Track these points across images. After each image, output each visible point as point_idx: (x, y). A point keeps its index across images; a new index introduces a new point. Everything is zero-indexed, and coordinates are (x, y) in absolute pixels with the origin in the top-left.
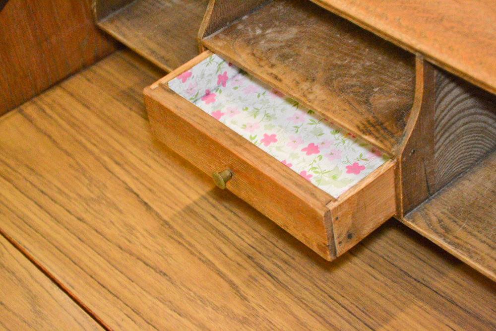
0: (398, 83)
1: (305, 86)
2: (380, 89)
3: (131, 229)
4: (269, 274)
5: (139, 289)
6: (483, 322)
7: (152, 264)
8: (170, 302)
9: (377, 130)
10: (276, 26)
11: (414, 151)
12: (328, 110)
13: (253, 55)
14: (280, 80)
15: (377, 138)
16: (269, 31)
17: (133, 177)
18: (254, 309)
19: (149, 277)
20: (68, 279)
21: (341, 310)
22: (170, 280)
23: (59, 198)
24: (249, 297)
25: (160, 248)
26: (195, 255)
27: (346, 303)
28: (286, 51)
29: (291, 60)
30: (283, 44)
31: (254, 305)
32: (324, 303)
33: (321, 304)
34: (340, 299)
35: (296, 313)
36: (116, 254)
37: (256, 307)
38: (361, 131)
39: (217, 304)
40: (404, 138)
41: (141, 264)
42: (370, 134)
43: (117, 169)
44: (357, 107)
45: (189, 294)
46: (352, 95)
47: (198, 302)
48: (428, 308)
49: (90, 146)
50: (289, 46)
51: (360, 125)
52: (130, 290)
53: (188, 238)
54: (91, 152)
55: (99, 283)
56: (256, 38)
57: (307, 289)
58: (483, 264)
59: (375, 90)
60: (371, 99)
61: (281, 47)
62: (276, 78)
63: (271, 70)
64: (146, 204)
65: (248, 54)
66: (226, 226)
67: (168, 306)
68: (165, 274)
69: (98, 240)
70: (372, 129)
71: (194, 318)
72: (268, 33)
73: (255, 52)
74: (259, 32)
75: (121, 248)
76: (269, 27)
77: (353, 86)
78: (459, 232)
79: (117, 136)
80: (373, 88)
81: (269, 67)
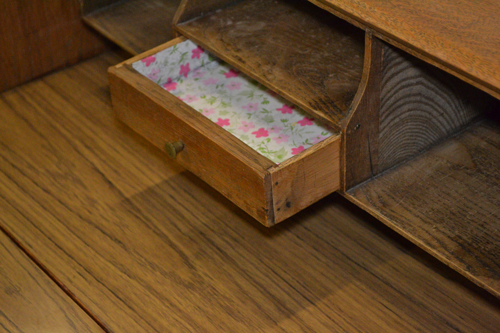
0: (352, 71)
1: (266, 68)
2: (335, 75)
3: (93, 202)
4: (218, 249)
5: (93, 252)
6: (415, 302)
7: (108, 232)
8: (121, 265)
9: (328, 107)
10: (246, 19)
11: (359, 126)
13: (222, 40)
14: (244, 62)
15: (326, 113)
16: (240, 23)
17: (101, 159)
18: (200, 276)
19: (105, 244)
20: (27, 239)
21: (282, 284)
22: (124, 247)
23: (29, 172)
24: (198, 267)
25: (118, 220)
26: (151, 228)
27: (286, 277)
28: (253, 39)
29: (257, 46)
30: (251, 34)
31: (200, 273)
32: (267, 276)
33: (264, 277)
34: (283, 274)
35: (239, 283)
36: (76, 222)
37: (203, 275)
38: (313, 106)
39: (167, 271)
40: (350, 111)
41: (98, 231)
42: (321, 109)
43: (86, 152)
45: (140, 260)
46: (308, 78)
47: (148, 267)
48: (364, 287)
49: (63, 131)
50: (257, 36)
51: (312, 101)
52: (85, 253)
53: (146, 214)
54: (64, 137)
55: (56, 244)
56: (226, 27)
57: (252, 264)
58: (414, 235)
59: (331, 76)
60: (325, 83)
61: (248, 37)
62: (240, 60)
63: (236, 54)
64: (110, 183)
65: (217, 40)
66: (183, 206)
67: (119, 269)
68: (120, 242)
69: (59, 209)
70: (322, 106)
71: (142, 280)
72: (238, 25)
73: (223, 38)
74: (229, 23)
75: (81, 217)
77: (310, 71)
78: (395, 206)
79: (90, 124)
80: (328, 74)
81: (235, 51)
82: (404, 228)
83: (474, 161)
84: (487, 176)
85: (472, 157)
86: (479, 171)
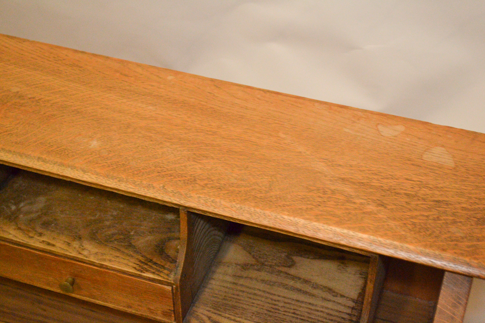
0: (145, 223)
1: (76, 244)
2: (135, 232)
9: (151, 267)
10: (25, 199)
12: (104, 260)
13: (19, 229)
14: (54, 245)
15: (154, 273)
16: (22, 205)
28: (45, 218)
29: (53, 225)
30: (39, 213)
38: (138, 270)
40: (179, 268)
42: (147, 271)
44: (126, 251)
46: (116, 242)
50: (46, 214)
51: (135, 266)
56: (13, 213)
59: (132, 233)
60: (132, 242)
61: (39, 217)
62: (49, 244)
63: (42, 239)
65: (15, 229)
70: (146, 266)
72: (22, 207)
73: (19, 226)
74: (13, 208)
76: (20, 202)
77: (114, 234)
80: (129, 232)
81: (38, 236)
83: (253, 257)
84: (271, 266)
85: (250, 253)
86: (263, 264)
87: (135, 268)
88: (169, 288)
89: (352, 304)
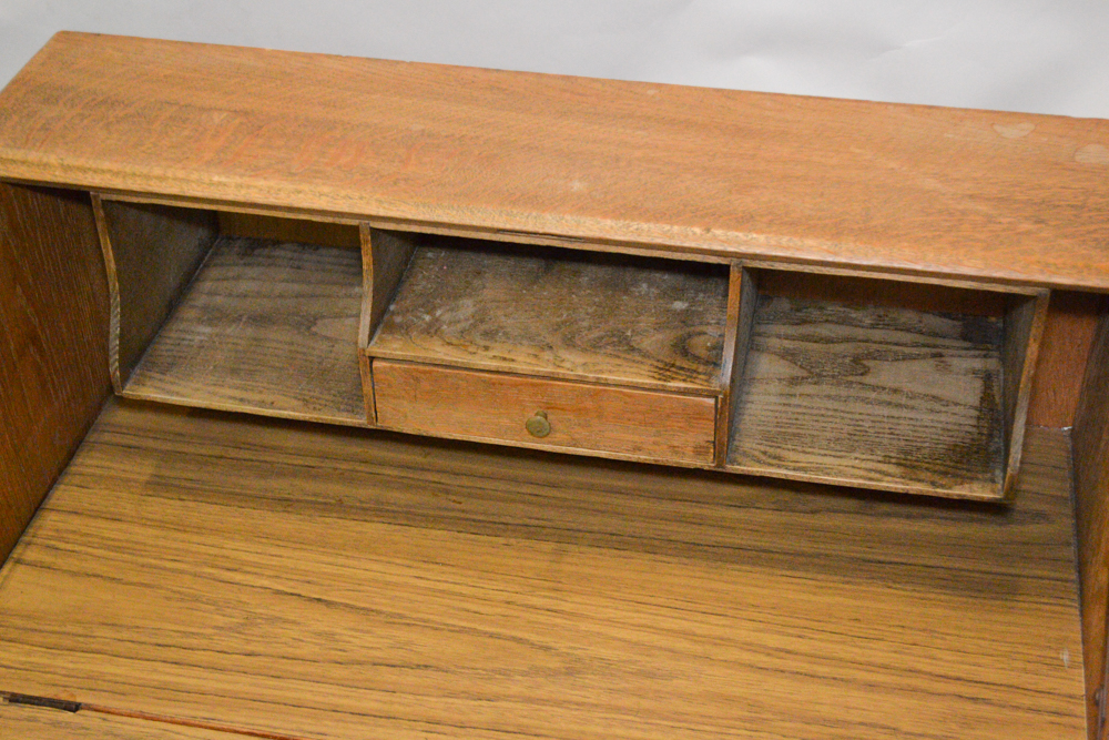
1: (547, 355)
2: (633, 331)
3: (331, 636)
4: (548, 610)
5: (410, 697)
7: (399, 663)
8: (463, 692)
9: (677, 373)
10: (440, 305)
12: (602, 372)
13: (450, 344)
14: (513, 361)
15: (684, 380)
16: (438, 313)
17: (270, 577)
18: (568, 654)
19: (411, 678)
20: (306, 728)
21: (664, 611)
22: (438, 669)
23: (194, 642)
24: (553, 645)
25: (391, 641)
26: (442, 629)
27: (661, 601)
28: (483, 327)
29: (500, 334)
30: (472, 321)
31: (565, 650)
32: (638, 611)
33: (635, 615)
34: (653, 600)
35: (619, 636)
36: (338, 672)
37: (570, 651)
38: (659, 379)
39: (525, 669)
41: (384, 668)
42: (675, 379)
43: (238, 577)
44: (628, 357)
45: (478, 674)
46: (609, 347)
47: (497, 676)
49: (169, 565)
50: (482, 321)
51: (651, 374)
52: (400, 703)
53: (415, 615)
54: (182, 572)
55: (352, 713)
56: (430, 325)
57: (607, 607)
59: (629, 334)
60: (634, 344)
61: (474, 326)
62: (505, 359)
63: (491, 354)
64: (319, 600)
65: (443, 346)
66: (447, 582)
67: (467, 698)
68: (426, 666)
69: (299, 668)
70: (670, 374)
71: (509, 696)
72: (440, 316)
73: (447, 340)
74: (427, 318)
75: (340, 663)
76: (434, 308)
77: (601, 338)
79: (196, 538)
80: (624, 333)
81: (484, 351)
82: (828, 474)
83: (801, 367)
84: (833, 377)
85: (795, 363)
86: (819, 375)
87: (653, 377)
88: (711, 401)
89: (975, 413)
